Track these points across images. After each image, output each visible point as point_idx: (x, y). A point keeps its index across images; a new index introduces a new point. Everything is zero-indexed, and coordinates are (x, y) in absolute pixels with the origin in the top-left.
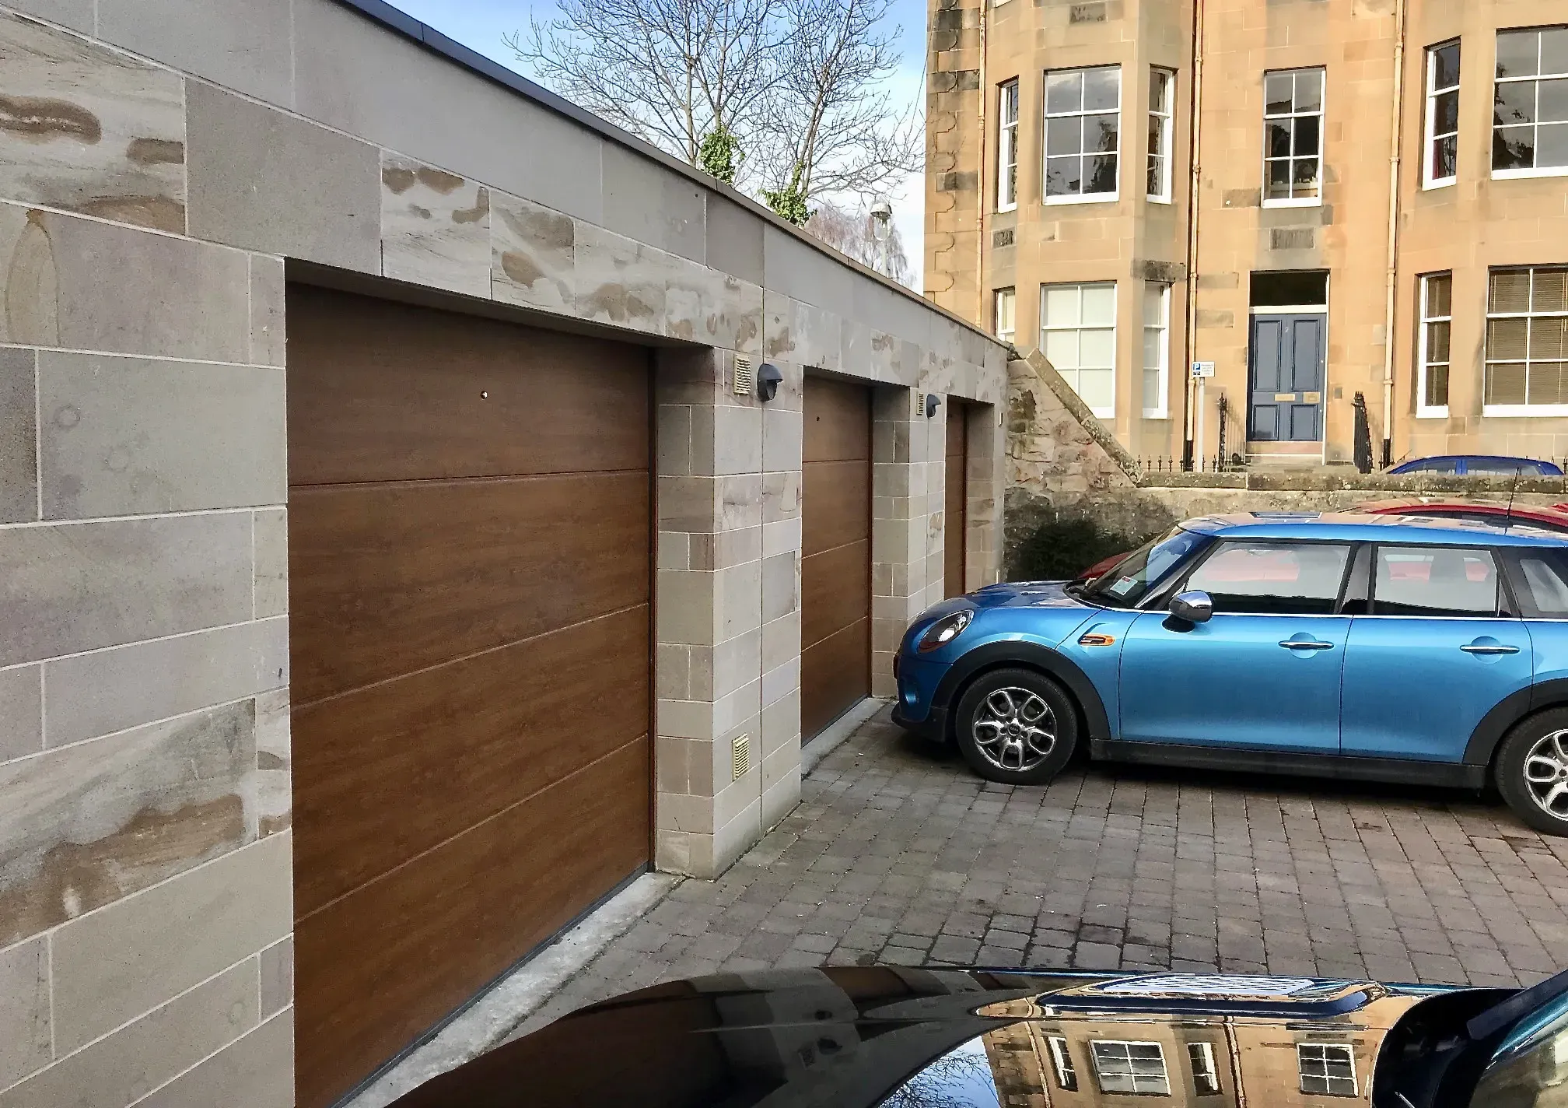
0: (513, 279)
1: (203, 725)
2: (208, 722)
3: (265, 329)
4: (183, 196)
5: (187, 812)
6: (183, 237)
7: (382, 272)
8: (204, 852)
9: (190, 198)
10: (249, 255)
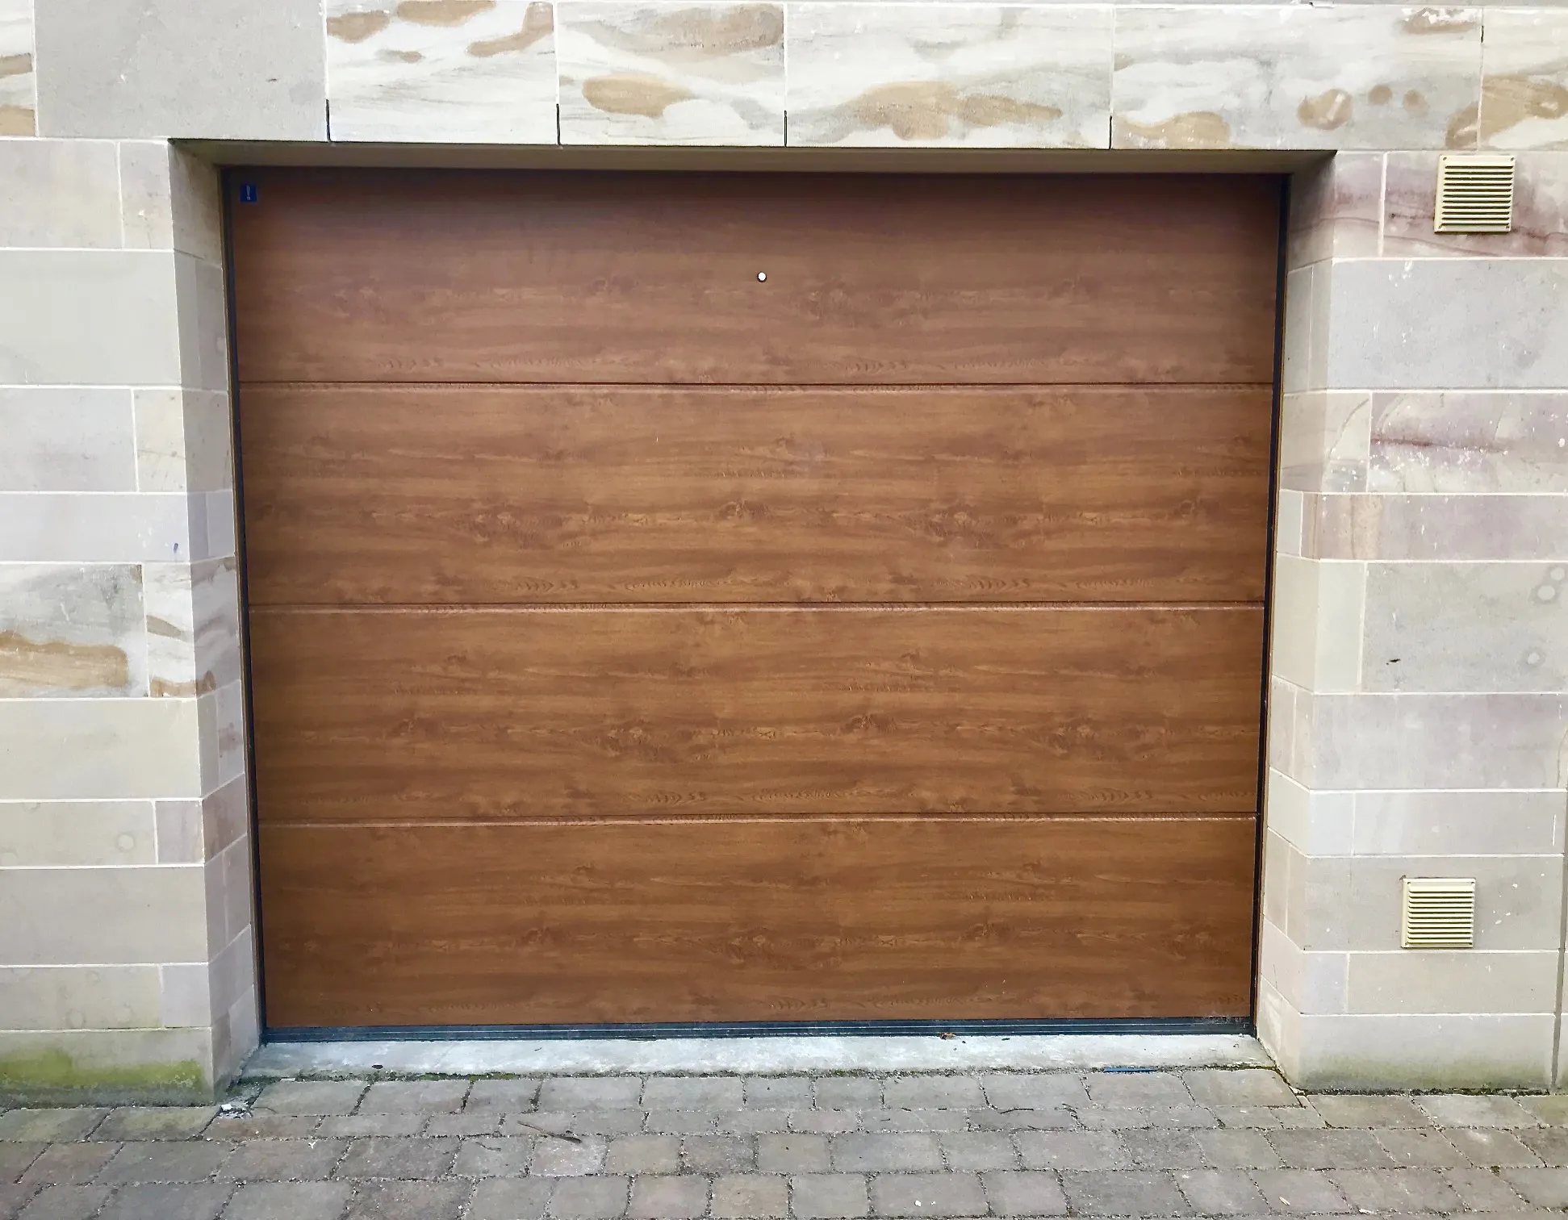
0: (610, 110)
1: (76, 577)
2: (81, 575)
3: (141, 213)
4: (33, 101)
5: (55, 647)
6: (35, 139)
7: (329, 135)
8: (79, 688)
9: (41, 101)
10: (117, 144)
